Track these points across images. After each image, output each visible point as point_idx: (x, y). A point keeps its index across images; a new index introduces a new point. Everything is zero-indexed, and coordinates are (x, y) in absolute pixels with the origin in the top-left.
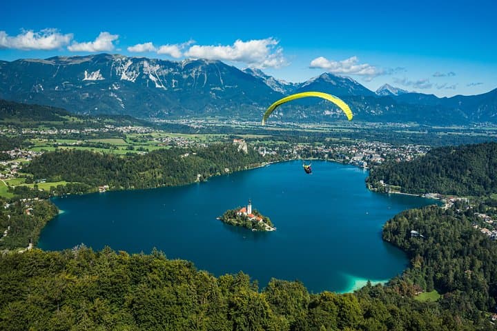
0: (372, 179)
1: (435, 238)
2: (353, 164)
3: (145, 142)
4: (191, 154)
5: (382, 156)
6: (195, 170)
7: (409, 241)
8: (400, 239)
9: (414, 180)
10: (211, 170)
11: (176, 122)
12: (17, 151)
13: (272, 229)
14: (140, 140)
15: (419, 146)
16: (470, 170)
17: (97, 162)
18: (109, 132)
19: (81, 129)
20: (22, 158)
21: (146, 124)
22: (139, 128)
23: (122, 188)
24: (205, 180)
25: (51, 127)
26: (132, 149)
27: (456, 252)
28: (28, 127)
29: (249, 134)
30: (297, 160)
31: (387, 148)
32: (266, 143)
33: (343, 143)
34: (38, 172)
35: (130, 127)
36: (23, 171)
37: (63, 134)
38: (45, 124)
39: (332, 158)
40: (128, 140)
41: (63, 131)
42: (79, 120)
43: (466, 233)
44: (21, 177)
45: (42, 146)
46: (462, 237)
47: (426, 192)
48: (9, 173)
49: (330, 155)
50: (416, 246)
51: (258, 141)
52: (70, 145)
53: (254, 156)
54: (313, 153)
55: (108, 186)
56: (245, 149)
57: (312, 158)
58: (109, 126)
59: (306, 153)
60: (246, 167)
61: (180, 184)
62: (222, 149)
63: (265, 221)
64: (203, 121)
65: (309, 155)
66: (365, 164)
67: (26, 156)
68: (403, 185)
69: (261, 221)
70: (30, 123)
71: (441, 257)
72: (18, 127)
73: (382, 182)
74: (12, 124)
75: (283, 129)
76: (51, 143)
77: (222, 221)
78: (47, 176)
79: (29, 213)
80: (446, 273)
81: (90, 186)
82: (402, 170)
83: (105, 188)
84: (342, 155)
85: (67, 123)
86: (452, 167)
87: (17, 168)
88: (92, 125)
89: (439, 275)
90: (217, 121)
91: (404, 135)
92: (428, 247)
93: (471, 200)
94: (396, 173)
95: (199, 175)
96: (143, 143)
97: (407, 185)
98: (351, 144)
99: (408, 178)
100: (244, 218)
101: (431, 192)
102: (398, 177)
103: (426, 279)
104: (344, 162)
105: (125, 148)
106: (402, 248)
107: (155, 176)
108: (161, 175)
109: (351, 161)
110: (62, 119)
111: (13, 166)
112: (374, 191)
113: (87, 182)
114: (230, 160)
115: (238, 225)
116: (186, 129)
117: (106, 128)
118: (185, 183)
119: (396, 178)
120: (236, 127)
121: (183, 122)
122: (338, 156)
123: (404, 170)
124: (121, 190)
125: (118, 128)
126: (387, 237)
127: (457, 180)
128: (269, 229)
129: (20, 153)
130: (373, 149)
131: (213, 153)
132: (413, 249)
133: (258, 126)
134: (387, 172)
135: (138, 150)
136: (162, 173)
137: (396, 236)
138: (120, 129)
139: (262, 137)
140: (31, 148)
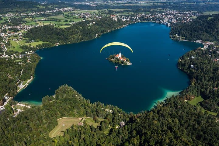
0: (172, 33)
1: (201, 70)
2: (163, 24)
3: (72, 16)
4: (92, 23)
5: (176, 20)
6: (95, 32)
7: (189, 70)
8: (185, 69)
9: (191, 34)
10: (102, 31)
11: (84, 3)
12: (20, 26)
13: (130, 64)
14: (70, 15)
15: (192, 11)
16: (217, 29)
17: (53, 32)
18: (57, 12)
19: (45, 11)
20: (23, 29)
21: (72, 6)
22: (69, 9)
23: (65, 43)
24: (100, 37)
25: (32, 11)
26: (67, 21)
27: (210, 78)
28: (23, 12)
29: (117, 8)
30: (138, 22)
31: (178, 14)
32: (125, 14)
33: (159, 12)
34: (30, 37)
35: (65, 8)
36: (24, 37)
37: (38, 15)
38: (30, 10)
39: (154, 21)
40: (65, 16)
41: (38, 13)
42: (43, 7)
43: (215, 68)
44: (24, 40)
45: (30, 22)
46: (213, 70)
47: (196, 40)
48: (19, 38)
49: (153, 20)
50: (193, 73)
51: (121, 13)
52: (41, 21)
53: (120, 22)
54: (146, 18)
55: (59, 43)
56: (116, 19)
57: (145, 21)
58: (56, 9)
59: (142, 18)
60: (117, 29)
61: (89, 40)
62: (106, 20)
63: (127, 60)
64: (96, 2)
65: (144, 20)
66: (169, 24)
67: (24, 29)
68: (186, 37)
69: (125, 61)
70: (24, 10)
71: (204, 80)
72: (19, 12)
73: (177, 35)
74: (17, 11)
75: (131, 5)
76: (34, 20)
77: (108, 60)
78: (34, 39)
79: (29, 62)
80: (206, 89)
81: (51, 44)
82: (186, 29)
83: (58, 44)
84: (158, 19)
85: (38, 9)
86: (209, 27)
87: (22, 35)
88: (49, 9)
89: (203, 90)
90: (102, 2)
91: (186, 5)
92: (198, 74)
93: (215, 43)
94: (183, 31)
95: (97, 35)
96: (71, 17)
97: (188, 37)
98: (162, 12)
99: (188, 33)
100: (118, 59)
101: (198, 40)
102: (184, 33)
103: (197, 91)
104: (159, 22)
105: (64, 20)
106: (186, 73)
107: (78, 37)
108: (80, 36)
109: (163, 22)
110: (36, 7)
111: (20, 35)
112: (173, 40)
113: (50, 42)
114: (109, 26)
115: (115, 62)
116: (89, 8)
117: (55, 10)
118: (91, 39)
119: (183, 33)
120: (111, 5)
121: (88, 3)
122: (157, 20)
123: (187, 29)
124: (65, 44)
125: (60, 9)
126: (180, 67)
127: (210, 34)
128: (129, 64)
129: (22, 27)
130: (172, 15)
131: (102, 23)
132: (191, 74)
133: (120, 4)
134: (179, 30)
135: (70, 21)
136: (81, 35)
137: (184, 67)
138: (61, 9)
139: (122, 10)
140: (26, 23)
